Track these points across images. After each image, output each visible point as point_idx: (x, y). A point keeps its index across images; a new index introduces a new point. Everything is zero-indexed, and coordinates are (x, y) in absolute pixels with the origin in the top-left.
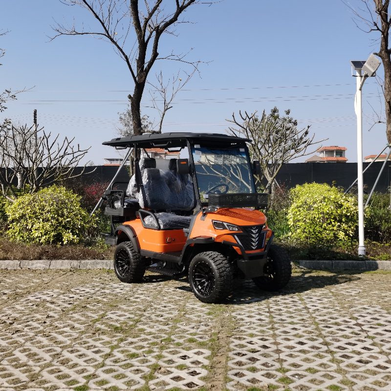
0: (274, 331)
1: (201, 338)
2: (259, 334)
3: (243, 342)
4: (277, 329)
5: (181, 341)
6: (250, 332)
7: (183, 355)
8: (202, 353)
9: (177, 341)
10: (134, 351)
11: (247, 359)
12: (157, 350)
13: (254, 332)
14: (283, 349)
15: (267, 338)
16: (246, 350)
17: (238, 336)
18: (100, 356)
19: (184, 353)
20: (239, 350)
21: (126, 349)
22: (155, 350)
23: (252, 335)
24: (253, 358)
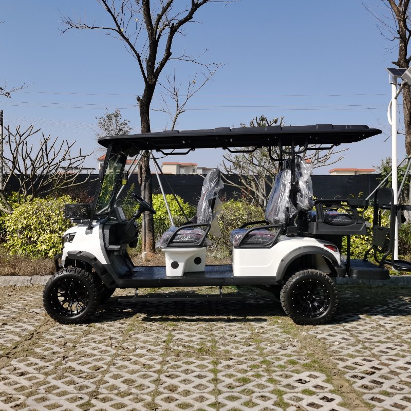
0: (370, 351)
1: (299, 359)
2: (357, 354)
3: (349, 363)
4: (372, 349)
5: (282, 363)
6: (345, 352)
7: (298, 378)
8: (316, 377)
9: (277, 363)
10: (240, 375)
11: (369, 382)
12: (266, 374)
13: (350, 352)
14: (398, 371)
15: (369, 358)
16: (360, 372)
17: (337, 357)
18: (207, 381)
19: (297, 377)
20: (352, 373)
21: (229, 373)
22: (262, 373)
23: (352, 356)
24: (375, 381)
